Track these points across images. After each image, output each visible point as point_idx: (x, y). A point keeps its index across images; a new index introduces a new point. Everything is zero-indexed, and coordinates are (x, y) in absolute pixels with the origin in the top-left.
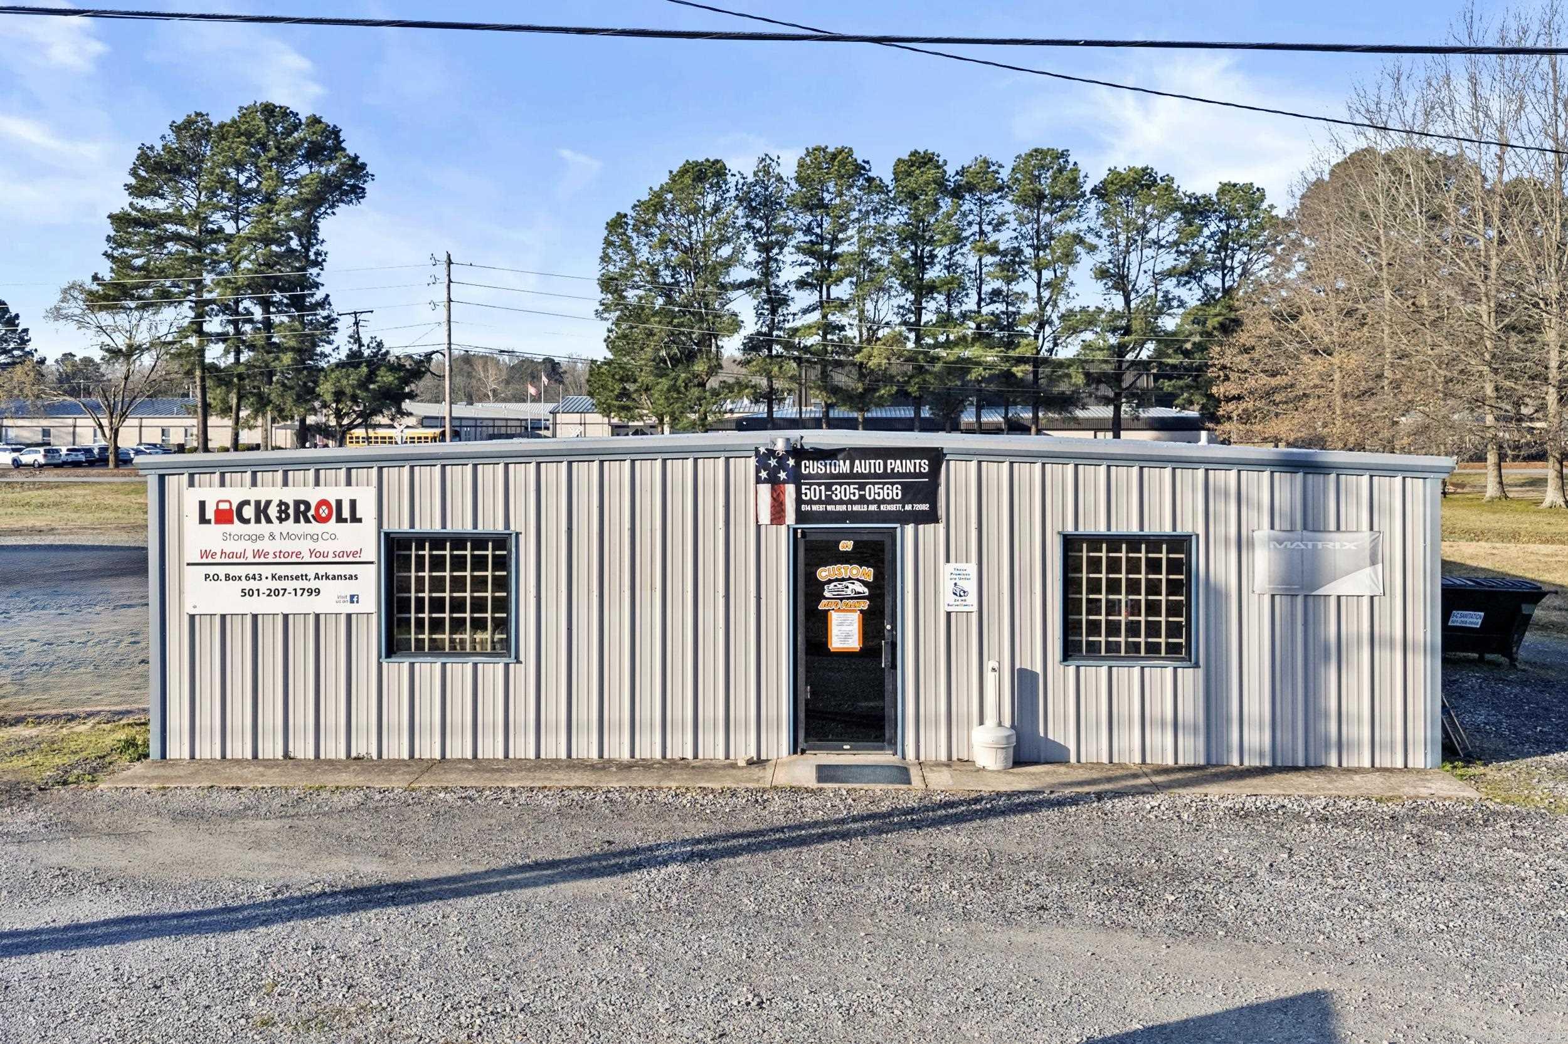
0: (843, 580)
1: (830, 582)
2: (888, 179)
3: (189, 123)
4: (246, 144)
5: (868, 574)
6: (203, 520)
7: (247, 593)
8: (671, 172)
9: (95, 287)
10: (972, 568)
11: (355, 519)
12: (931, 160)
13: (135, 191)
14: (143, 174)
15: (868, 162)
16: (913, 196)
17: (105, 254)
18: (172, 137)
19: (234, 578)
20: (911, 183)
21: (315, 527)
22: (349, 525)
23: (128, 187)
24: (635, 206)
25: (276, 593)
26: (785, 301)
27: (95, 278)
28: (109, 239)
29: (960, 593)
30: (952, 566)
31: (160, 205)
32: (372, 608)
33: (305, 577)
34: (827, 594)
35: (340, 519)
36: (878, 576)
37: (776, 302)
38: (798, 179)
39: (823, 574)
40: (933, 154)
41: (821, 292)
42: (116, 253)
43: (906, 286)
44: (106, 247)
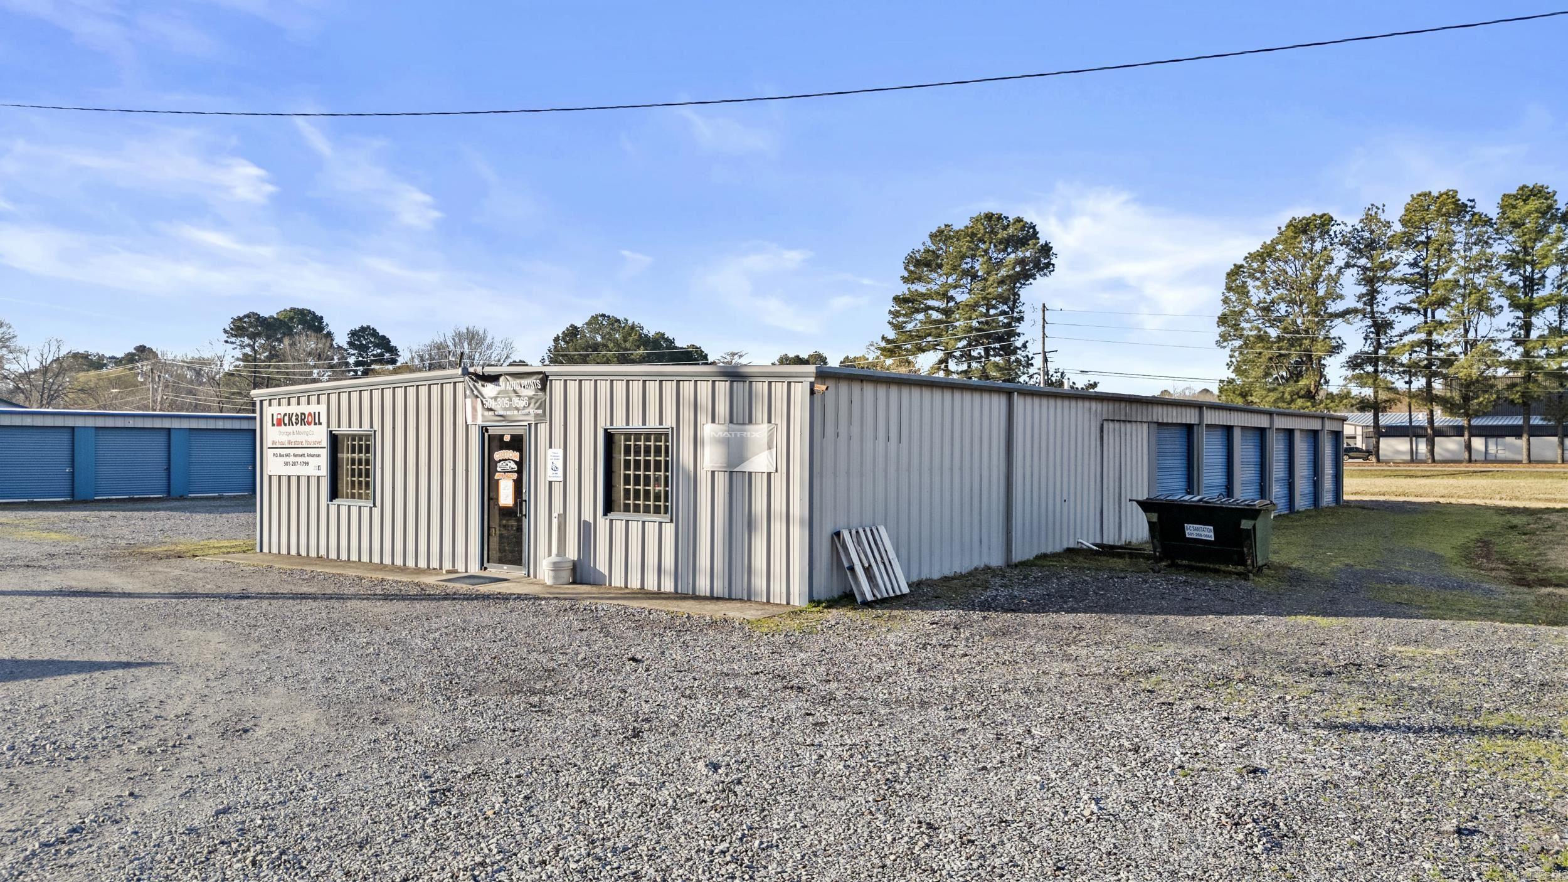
0: (506, 460)
1: (500, 461)
2: (1493, 213)
3: (941, 232)
4: (970, 242)
5: (515, 455)
6: (273, 425)
7: (286, 464)
8: (1279, 228)
9: (883, 344)
10: (561, 452)
11: (320, 424)
12: (1540, 191)
13: (905, 280)
14: (912, 268)
15: (1473, 201)
16: (1516, 225)
17: (889, 323)
18: (929, 243)
19: (281, 456)
20: (1514, 215)
21: (306, 428)
22: (318, 426)
23: (903, 278)
24: (1246, 257)
25: (294, 464)
26: (1389, 325)
27: (883, 338)
28: (890, 312)
29: (555, 469)
30: (553, 450)
31: (921, 288)
32: (325, 474)
33: (302, 455)
34: (499, 469)
35: (315, 424)
36: (521, 458)
37: (1381, 326)
38: (1404, 222)
39: (498, 455)
40: (1542, 187)
41: (1425, 315)
42: (894, 321)
43: (1515, 305)
44: (889, 318)
